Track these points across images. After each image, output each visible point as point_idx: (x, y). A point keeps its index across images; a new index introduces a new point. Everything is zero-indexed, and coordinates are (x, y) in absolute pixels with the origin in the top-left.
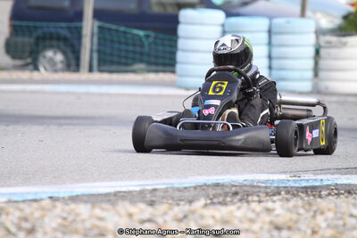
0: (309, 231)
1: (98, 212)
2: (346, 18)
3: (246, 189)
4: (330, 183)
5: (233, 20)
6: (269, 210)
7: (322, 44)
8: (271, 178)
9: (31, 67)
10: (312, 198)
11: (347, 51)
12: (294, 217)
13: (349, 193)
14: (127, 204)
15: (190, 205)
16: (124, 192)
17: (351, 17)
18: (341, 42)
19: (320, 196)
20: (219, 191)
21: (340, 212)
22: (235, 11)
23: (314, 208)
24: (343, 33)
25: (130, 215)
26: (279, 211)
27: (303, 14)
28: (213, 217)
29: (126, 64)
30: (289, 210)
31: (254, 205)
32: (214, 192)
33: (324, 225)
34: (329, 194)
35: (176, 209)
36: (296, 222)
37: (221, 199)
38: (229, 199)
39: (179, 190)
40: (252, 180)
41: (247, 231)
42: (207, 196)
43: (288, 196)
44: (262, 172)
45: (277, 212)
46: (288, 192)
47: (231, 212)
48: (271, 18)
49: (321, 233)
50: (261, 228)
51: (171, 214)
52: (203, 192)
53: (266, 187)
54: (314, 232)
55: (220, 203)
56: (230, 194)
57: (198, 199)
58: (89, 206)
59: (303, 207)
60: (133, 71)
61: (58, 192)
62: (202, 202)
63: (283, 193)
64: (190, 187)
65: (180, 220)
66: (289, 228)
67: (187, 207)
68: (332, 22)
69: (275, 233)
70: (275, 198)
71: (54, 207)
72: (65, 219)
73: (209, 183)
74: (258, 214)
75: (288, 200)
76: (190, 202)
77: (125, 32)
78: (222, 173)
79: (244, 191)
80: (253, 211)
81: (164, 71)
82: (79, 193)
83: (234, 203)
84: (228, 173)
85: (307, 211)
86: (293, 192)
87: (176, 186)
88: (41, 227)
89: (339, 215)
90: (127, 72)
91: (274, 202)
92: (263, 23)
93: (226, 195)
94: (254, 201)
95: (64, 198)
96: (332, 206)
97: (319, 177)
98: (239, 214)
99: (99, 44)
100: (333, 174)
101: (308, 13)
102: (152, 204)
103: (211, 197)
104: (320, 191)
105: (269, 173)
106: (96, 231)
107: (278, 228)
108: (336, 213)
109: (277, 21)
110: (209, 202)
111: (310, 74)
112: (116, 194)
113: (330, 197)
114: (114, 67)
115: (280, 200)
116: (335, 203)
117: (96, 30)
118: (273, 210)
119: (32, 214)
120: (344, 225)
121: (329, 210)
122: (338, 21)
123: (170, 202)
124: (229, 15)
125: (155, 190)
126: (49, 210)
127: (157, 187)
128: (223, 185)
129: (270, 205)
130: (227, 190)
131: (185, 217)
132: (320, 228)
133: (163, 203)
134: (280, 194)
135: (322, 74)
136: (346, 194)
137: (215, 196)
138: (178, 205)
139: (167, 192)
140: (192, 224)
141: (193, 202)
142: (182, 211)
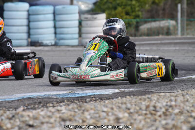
0: (81, 121)
2: (95, 4)
3: (46, 100)
4: (90, 94)
5: (34, 8)
6: (59, 111)
7: (83, 19)
8: (59, 93)
10: (81, 103)
11: (96, 22)
12: (73, 113)
13: (101, 99)
15: (15, 110)
17: (98, 4)
18: (93, 18)
19: (86, 102)
20: (31, 101)
21: (97, 110)
22: (34, 3)
23: (83, 108)
24: (94, 13)
26: (64, 111)
27: (72, 3)
28: (29, 116)
30: (70, 110)
31: (50, 108)
32: (28, 102)
33: (88, 117)
34: (91, 101)
35: (8, 113)
36: (74, 116)
37: (32, 106)
38: (36, 106)
39: (9, 102)
40: (49, 95)
41: (47, 122)
42: (25, 105)
43: (68, 103)
44: (54, 90)
45: (63, 112)
46: (68, 101)
47: (38, 113)
48: (54, 6)
49: (87, 121)
50: (55, 121)
51: (5, 115)
52: (22, 103)
53: (56, 99)
54: (84, 121)
55: (32, 108)
56: (37, 103)
57: (20, 107)
59: (77, 108)
62: (22, 108)
63: (66, 101)
64: (15, 100)
65: (10, 119)
66: (70, 120)
67: (14, 111)
68: (87, 7)
69: (63, 123)
70: (61, 104)
73: (25, 97)
74: (53, 113)
75: (68, 105)
76: (15, 109)
78: (32, 92)
79: (45, 101)
80: (50, 112)
83: (39, 108)
84: (35, 91)
85: (79, 110)
86: (71, 100)
87: (7, 100)
89: (97, 112)
91: (61, 106)
92: (50, 9)
93: (35, 104)
94: (50, 106)
96: (92, 107)
97: (85, 92)
98: (42, 113)
100: (92, 89)
101: (75, 2)
103: (27, 105)
104: (86, 99)
105: (57, 91)
107: (64, 120)
108: (95, 111)
109: (57, 7)
110: (26, 108)
111: (77, 36)
113: (92, 102)
115: (64, 105)
116: (94, 105)
118: (61, 110)
120: (100, 117)
121: (91, 109)
122: (91, 6)
123: (4, 109)
124: (31, 5)
128: (33, 98)
129: (59, 108)
130: (35, 101)
131: (13, 116)
132: (86, 119)
134: (64, 102)
135: (84, 35)
136: (100, 100)
137: (29, 105)
138: (9, 110)
139: (2, 103)
140: (17, 120)
141: (17, 108)
142: (11, 114)
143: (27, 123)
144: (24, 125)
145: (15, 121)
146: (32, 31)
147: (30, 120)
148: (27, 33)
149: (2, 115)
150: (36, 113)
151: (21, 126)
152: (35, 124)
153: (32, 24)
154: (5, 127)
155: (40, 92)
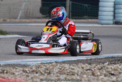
1: (72, 67)
9: (49, 17)
14: (82, 64)
16: (81, 60)
20: (113, 59)
25: (83, 68)
28: (111, 68)
29: (81, 16)
32: (111, 60)
37: (114, 62)
39: (99, 59)
51: (97, 67)
52: (108, 60)
55: (113, 64)
58: (69, 65)
60: (84, 19)
61: (58, 60)
62: (107, 63)
64: (103, 58)
65: (100, 70)
67: (102, 65)
71: (57, 65)
72: (60, 69)
73: (110, 56)
76: (103, 63)
77: (81, 5)
78: (114, 53)
81: (94, 19)
82: (65, 60)
83: (118, 64)
84: (116, 53)
87: (98, 58)
88: (53, 72)
90: (81, 19)
93: (116, 61)
95: (60, 62)
98: (119, 67)
99: (72, 9)
102: (90, 64)
103: (111, 61)
106: (71, 73)
110: (110, 63)
112: (78, 60)
114: (77, 17)
117: (71, 4)
119: (49, 67)
123: (96, 63)
125: (91, 59)
126: (55, 66)
127: (92, 58)
128: (114, 57)
130: (116, 59)
131: (102, 68)
133: (94, 63)
137: (112, 61)
138: (99, 64)
139: (95, 60)
140: (104, 70)
141: (105, 63)
142: (101, 66)
143: (110, 72)
144: (108, 74)
145: (102, 71)
146: (116, 15)
147: (112, 71)
148: (113, 16)
149: (95, 67)
150: (116, 67)
151: (106, 74)
152: (115, 73)
153: (116, 11)
154: (96, 75)
155: (119, 54)
